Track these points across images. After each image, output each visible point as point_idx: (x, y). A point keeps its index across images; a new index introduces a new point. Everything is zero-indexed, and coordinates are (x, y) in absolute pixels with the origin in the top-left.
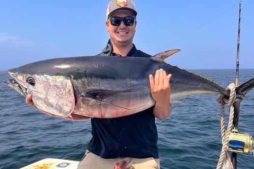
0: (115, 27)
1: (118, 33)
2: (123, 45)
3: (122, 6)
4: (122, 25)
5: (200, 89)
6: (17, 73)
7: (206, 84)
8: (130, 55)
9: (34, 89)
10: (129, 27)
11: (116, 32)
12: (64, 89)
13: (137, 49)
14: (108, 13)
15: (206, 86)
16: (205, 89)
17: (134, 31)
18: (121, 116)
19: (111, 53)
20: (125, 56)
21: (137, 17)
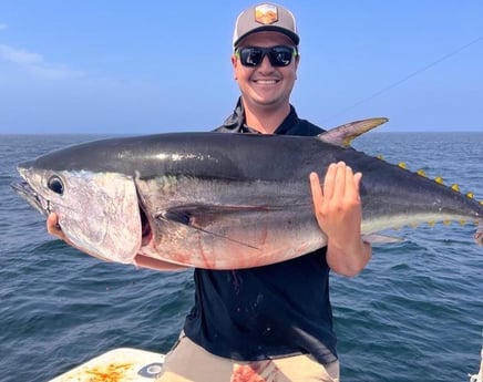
0: (249, 69)
1: (255, 81)
2: (267, 109)
3: (266, 22)
4: (265, 66)
5: (435, 210)
6: (31, 168)
7: (450, 200)
8: (281, 131)
9: (62, 203)
10: (282, 69)
11: (251, 79)
12: (120, 201)
13: (300, 117)
14: (236, 38)
15: (450, 203)
16: (448, 210)
17: (292, 78)
18: (253, 265)
19: (242, 127)
20: (272, 133)
21: (299, 46)
